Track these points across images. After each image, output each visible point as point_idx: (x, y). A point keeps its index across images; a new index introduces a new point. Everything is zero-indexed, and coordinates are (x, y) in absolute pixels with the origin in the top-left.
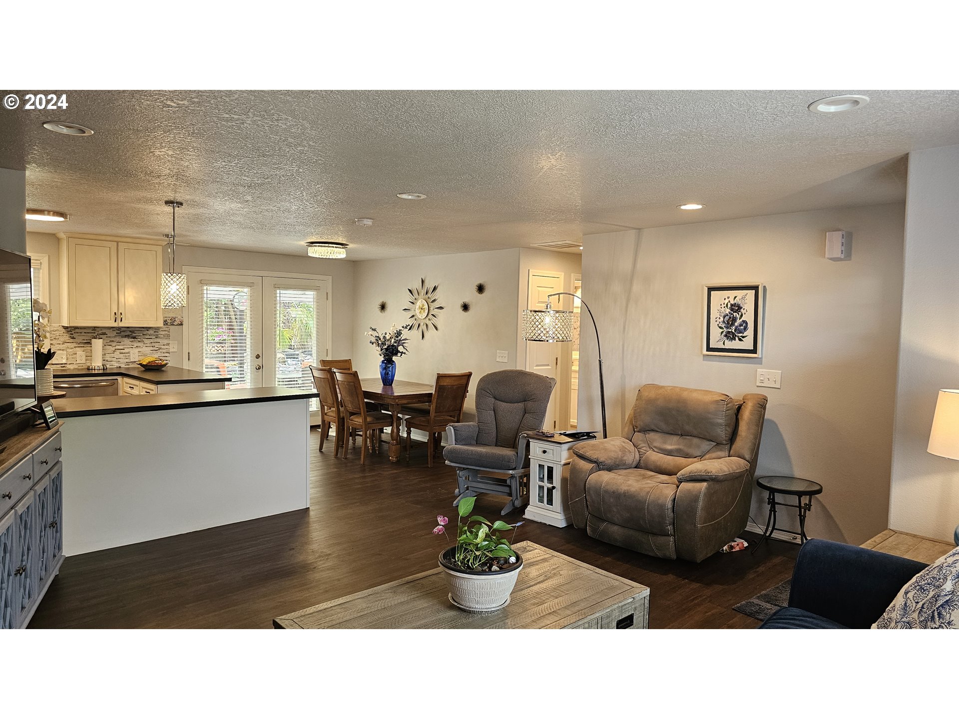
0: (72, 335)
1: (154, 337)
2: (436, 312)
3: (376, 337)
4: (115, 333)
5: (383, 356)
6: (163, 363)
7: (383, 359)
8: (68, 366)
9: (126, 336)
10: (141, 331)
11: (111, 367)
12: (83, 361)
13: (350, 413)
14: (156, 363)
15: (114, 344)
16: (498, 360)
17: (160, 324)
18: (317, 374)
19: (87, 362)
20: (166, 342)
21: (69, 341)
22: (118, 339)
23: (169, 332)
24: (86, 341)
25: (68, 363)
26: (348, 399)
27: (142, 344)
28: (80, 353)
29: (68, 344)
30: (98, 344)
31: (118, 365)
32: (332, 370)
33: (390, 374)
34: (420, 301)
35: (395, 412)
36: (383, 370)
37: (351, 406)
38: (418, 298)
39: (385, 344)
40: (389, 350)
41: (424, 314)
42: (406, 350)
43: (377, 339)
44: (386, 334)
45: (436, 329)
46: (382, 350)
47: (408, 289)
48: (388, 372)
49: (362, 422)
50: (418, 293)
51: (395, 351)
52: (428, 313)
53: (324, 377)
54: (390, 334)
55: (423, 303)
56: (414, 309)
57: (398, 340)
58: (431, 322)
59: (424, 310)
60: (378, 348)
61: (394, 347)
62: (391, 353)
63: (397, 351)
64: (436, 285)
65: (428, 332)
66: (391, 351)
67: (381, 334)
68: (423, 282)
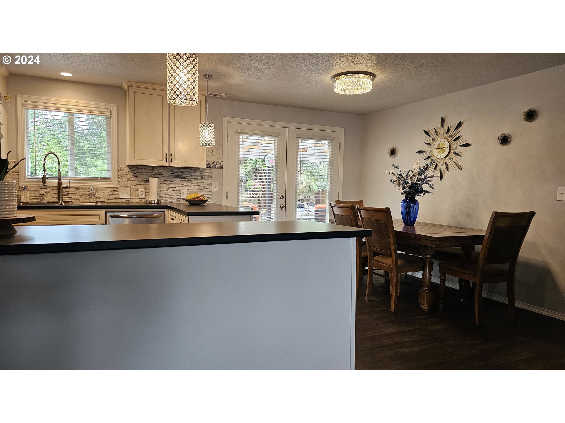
0: (135, 174)
1: (200, 178)
2: (459, 150)
3: (398, 174)
4: (168, 174)
5: (405, 195)
6: (205, 199)
7: (405, 198)
8: (132, 201)
9: (177, 176)
10: (190, 172)
11: (165, 202)
12: (144, 196)
13: (374, 252)
14: (199, 199)
15: (168, 183)
16: (558, 199)
17: (203, 165)
18: (337, 211)
19: (147, 197)
20: (209, 182)
21: (132, 179)
22: (171, 179)
23: (212, 174)
24: (146, 180)
25: (132, 197)
26: (375, 238)
27: (190, 183)
28: (141, 189)
29: (132, 181)
30: (154, 181)
31: (171, 201)
32: (356, 207)
33: (412, 213)
34: (439, 141)
35: (428, 255)
36: (404, 210)
37: (378, 246)
38: (437, 138)
39: (407, 182)
40: (412, 189)
41: (444, 154)
42: (433, 188)
43: (398, 177)
44: (409, 172)
45: (460, 168)
46: (404, 188)
47: (424, 131)
48: (410, 211)
49: (392, 264)
50: (437, 133)
51: (419, 189)
52: (449, 152)
53: (346, 215)
54: (412, 172)
55: (443, 142)
56: (431, 150)
57: (423, 177)
58: (452, 162)
59: (443, 150)
60: (399, 186)
61: (417, 185)
62: (414, 191)
63: (420, 189)
64: (461, 122)
65: (449, 172)
66: (414, 189)
67: (403, 171)
68: (443, 120)
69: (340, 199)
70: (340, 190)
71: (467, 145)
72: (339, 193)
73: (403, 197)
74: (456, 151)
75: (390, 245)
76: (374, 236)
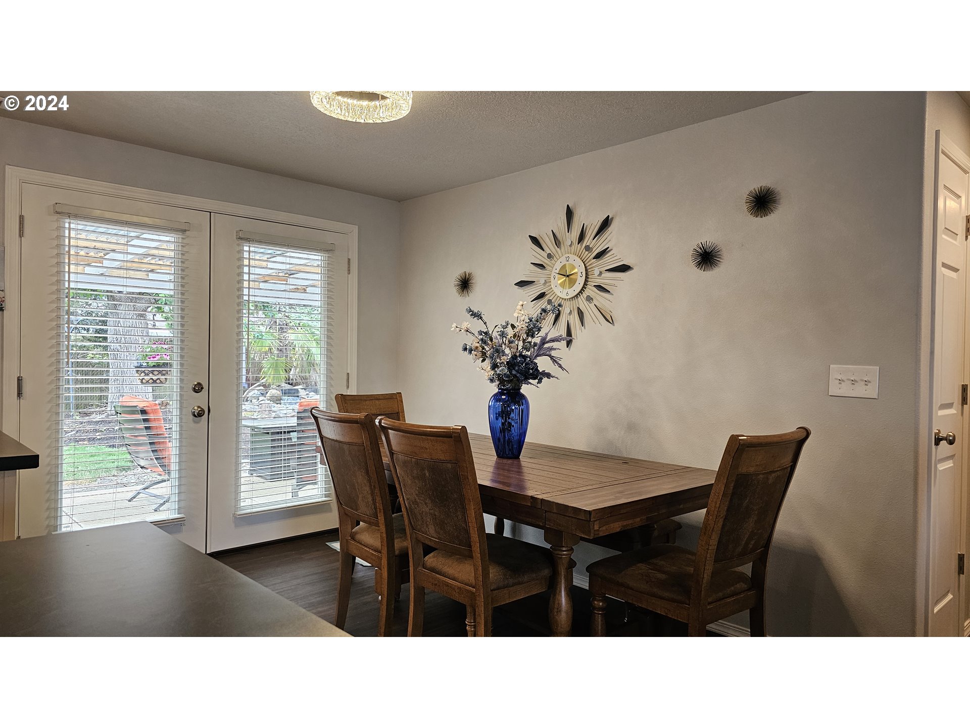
2: (608, 279)
3: (480, 333)
5: (498, 383)
7: (496, 390)
13: (424, 544)
16: (834, 390)
18: (331, 431)
26: (427, 510)
32: (377, 422)
33: (515, 426)
34: (563, 259)
35: (564, 549)
36: (497, 419)
37: (436, 530)
38: (557, 252)
39: (503, 351)
40: (514, 369)
41: (574, 288)
42: (560, 366)
43: (482, 340)
44: (505, 327)
45: (610, 320)
46: (494, 366)
47: (530, 236)
48: (510, 424)
49: (472, 581)
50: (557, 242)
51: (529, 369)
52: (585, 284)
53: (351, 441)
54: (513, 326)
55: (571, 261)
56: (546, 279)
57: (537, 340)
58: (592, 305)
59: (572, 278)
60: (483, 361)
61: (525, 360)
62: (518, 375)
63: (532, 369)
64: (609, 216)
65: (585, 328)
66: (519, 369)
67: (494, 324)
68: (570, 213)
69: (352, 391)
70: (352, 368)
71: (624, 268)
72: (348, 374)
73: (494, 389)
74: (599, 281)
75: (467, 532)
76: (426, 504)
